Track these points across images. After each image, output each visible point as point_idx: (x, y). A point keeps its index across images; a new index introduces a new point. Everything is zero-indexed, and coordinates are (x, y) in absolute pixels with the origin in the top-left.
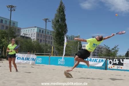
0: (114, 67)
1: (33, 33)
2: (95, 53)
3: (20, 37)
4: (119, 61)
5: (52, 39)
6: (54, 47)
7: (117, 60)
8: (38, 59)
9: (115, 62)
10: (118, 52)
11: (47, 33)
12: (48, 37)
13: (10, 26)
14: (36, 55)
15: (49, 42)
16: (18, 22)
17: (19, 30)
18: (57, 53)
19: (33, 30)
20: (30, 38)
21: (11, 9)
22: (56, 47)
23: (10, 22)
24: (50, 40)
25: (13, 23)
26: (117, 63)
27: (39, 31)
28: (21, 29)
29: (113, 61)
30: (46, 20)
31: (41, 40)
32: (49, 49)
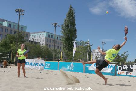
0: (123, 72)
1: (42, 38)
3: (28, 42)
4: (129, 66)
5: (61, 44)
6: (63, 52)
7: (126, 66)
8: (47, 64)
9: (125, 68)
10: (127, 58)
11: (56, 38)
13: (18, 30)
14: (45, 60)
15: (58, 47)
16: (26, 27)
17: (28, 34)
18: (66, 58)
19: (42, 35)
20: (39, 43)
21: (19, 14)
22: (65, 53)
23: (19, 27)
24: (60, 46)
25: (22, 27)
26: (127, 69)
27: (48, 36)
28: (29, 33)
29: (122, 67)
30: (55, 25)
31: (50, 45)
32: (58, 55)
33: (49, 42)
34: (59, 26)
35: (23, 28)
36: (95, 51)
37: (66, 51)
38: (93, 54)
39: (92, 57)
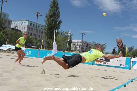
1: (24, 26)
2: (84, 49)
3: (10, 29)
6: (44, 41)
8: (27, 52)
10: (105, 49)
11: (38, 27)
15: (39, 35)
16: (9, 14)
17: (10, 22)
18: (47, 47)
19: (23, 23)
20: (20, 31)
22: (46, 41)
23: (1, 14)
24: (41, 34)
25: (4, 15)
27: (30, 24)
30: (37, 14)
31: (32, 33)
32: (39, 43)
33: (30, 30)
34: (41, 16)
36: (75, 42)
37: (48, 40)
38: (73, 44)
39: (72, 47)
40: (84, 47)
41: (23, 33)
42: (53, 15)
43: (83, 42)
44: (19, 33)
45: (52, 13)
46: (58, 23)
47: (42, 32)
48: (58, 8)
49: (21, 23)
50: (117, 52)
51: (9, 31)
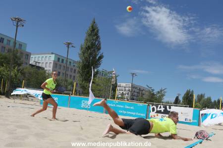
0: (157, 115)
1: (49, 62)
2: (134, 96)
3: (28, 66)
4: (165, 107)
6: (77, 84)
7: (162, 106)
9: (160, 109)
10: (164, 97)
11: (68, 63)
12: (70, 70)
13: (14, 48)
15: (71, 76)
16: (26, 44)
17: (28, 55)
19: (48, 57)
20: (43, 69)
21: (17, 24)
22: (80, 84)
23: (15, 43)
24: (73, 74)
25: (19, 44)
26: (162, 111)
27: (57, 59)
28: (30, 54)
29: (157, 108)
30: (68, 45)
32: (70, 86)
33: (58, 67)
35: (21, 45)
36: (122, 85)
37: (82, 82)
38: (118, 88)
39: (117, 92)
40: (135, 93)
41: (47, 72)
42: (90, 46)
43: (133, 87)
44: (41, 71)
45: (89, 44)
46: (97, 58)
47: (75, 70)
48: (98, 37)
49: (44, 57)
50: (181, 102)
51: (27, 68)
